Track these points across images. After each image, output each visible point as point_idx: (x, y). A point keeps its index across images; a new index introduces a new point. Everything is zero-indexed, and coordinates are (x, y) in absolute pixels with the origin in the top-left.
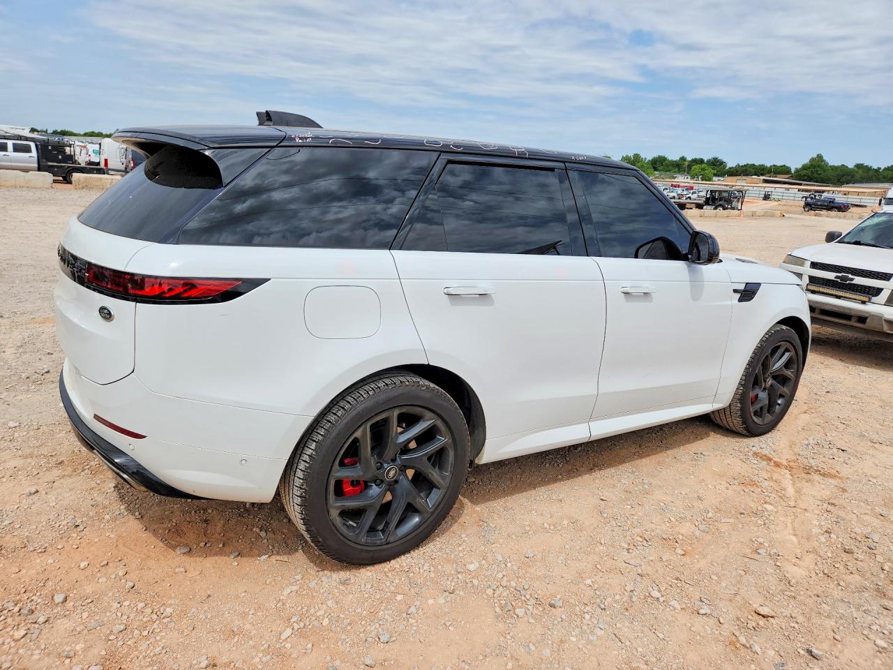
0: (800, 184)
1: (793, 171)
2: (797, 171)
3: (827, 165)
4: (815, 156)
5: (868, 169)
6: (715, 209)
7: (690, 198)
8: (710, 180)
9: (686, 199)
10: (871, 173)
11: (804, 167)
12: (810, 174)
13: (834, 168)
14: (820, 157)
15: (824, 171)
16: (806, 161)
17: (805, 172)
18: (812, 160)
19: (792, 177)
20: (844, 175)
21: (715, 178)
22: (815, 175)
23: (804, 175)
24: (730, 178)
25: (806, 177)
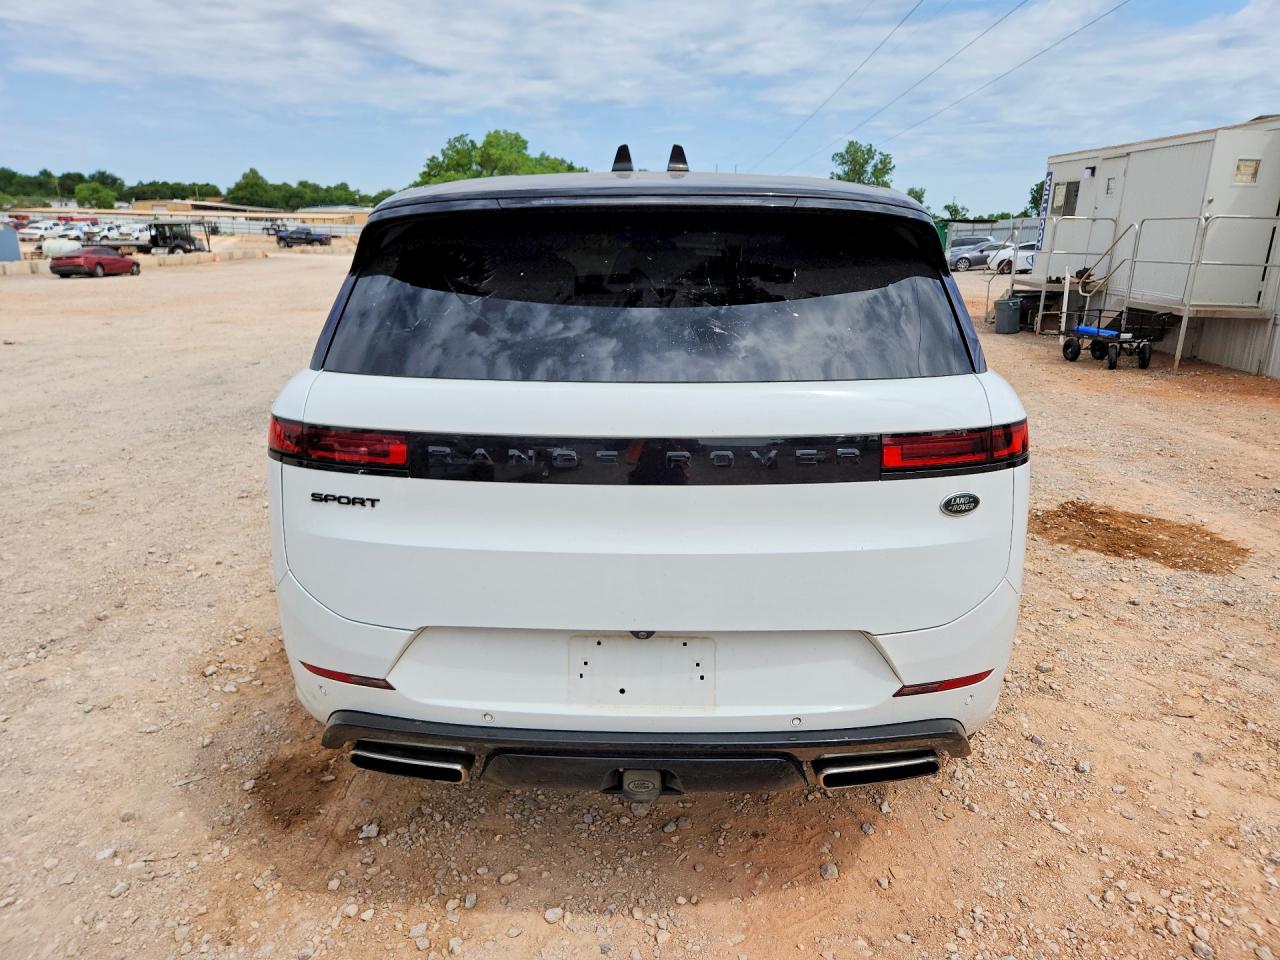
0: (245, 211)
1: (224, 192)
2: (230, 191)
3: (266, 184)
4: (247, 171)
5: (316, 188)
6: (172, 251)
7: (106, 237)
8: (112, 207)
9: (101, 239)
10: (322, 194)
11: (239, 187)
12: (248, 196)
13: (276, 188)
14: (253, 172)
15: (266, 191)
16: (238, 178)
17: (241, 194)
18: (245, 176)
19: (225, 200)
20: (291, 197)
21: (116, 205)
22: (256, 198)
23: (242, 198)
24: (141, 204)
25: (245, 201)
